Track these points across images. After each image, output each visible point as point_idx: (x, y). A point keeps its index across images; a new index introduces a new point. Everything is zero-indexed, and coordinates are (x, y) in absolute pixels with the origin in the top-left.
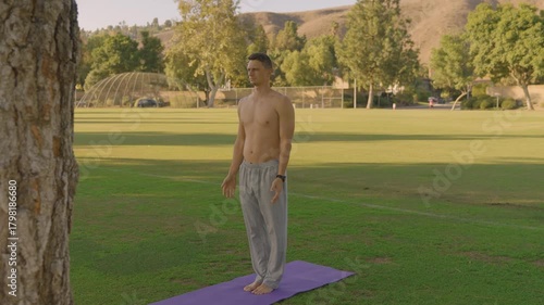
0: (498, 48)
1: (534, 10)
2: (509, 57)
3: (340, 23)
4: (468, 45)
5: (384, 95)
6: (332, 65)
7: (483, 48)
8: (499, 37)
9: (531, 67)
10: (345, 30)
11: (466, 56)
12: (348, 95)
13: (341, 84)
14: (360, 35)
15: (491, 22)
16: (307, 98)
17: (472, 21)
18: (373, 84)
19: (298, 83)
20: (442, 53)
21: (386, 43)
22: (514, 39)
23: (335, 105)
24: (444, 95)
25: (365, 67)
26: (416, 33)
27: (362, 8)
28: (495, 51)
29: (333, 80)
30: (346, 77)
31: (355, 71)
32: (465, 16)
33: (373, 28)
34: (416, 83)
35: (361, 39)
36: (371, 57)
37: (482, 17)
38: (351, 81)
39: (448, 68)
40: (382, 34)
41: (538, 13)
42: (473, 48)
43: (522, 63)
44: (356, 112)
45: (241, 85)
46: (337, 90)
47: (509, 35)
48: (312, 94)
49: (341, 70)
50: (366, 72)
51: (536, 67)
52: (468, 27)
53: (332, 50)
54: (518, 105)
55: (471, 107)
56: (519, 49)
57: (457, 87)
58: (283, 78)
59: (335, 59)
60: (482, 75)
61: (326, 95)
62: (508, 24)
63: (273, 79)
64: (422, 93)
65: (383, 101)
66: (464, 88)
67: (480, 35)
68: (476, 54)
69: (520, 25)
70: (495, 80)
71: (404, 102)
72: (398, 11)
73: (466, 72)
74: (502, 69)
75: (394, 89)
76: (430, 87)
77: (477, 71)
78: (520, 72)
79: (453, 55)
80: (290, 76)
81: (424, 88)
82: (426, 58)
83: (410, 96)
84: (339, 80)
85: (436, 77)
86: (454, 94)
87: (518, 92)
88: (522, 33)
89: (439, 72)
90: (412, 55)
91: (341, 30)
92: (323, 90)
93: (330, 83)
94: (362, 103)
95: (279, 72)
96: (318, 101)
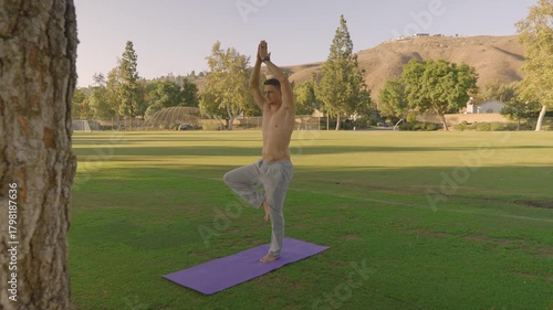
0: (424, 89)
1: (448, 63)
2: (432, 95)
3: (317, 72)
4: (403, 88)
5: (348, 121)
6: (312, 102)
7: (414, 88)
8: (425, 82)
9: (446, 102)
10: (321, 77)
11: (402, 95)
12: (323, 122)
13: (318, 114)
14: (330, 80)
15: (419, 72)
17: (406, 71)
18: (340, 113)
20: (386, 93)
21: (348, 86)
22: (435, 83)
23: (315, 128)
24: (388, 121)
25: (333, 101)
26: (369, 80)
27: (332, 62)
28: (422, 91)
29: (313, 111)
30: (322, 109)
31: (327, 105)
32: (401, 69)
33: (340, 76)
34: (369, 113)
35: (332, 83)
36: (338, 95)
37: (412, 69)
38: (325, 112)
39: (391, 102)
40: (345, 79)
41: (450, 65)
42: (407, 88)
43: (440, 99)
44: (329, 133)
45: (250, 115)
46: (315, 118)
47: (431, 80)
48: (299, 120)
49: (319, 104)
50: (335, 106)
51: (450, 102)
52: (403, 75)
53: (312, 91)
54: (438, 127)
55: (406, 129)
56: (438, 89)
57: (397, 115)
59: (314, 97)
60: (413, 107)
61: (308, 121)
62: (431, 72)
64: (373, 120)
65: (347, 125)
66: (401, 116)
67: (411, 80)
68: (409, 92)
69: (438, 73)
70: (422, 111)
71: (361, 126)
72: (356, 64)
73: (403, 105)
74: (426, 103)
75: (354, 117)
76: (378, 115)
77: (410, 104)
78: (439, 106)
79: (394, 94)
81: (374, 117)
82: (375, 96)
83: (365, 121)
84: (317, 111)
85: (382, 108)
86: (395, 120)
87: (438, 119)
88: (440, 79)
89: (384, 105)
90: (366, 94)
91: (318, 77)
92: (307, 118)
93: (311, 113)
94: (333, 126)
96: (303, 125)
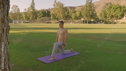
0: (112, 12)
1: (119, 5)
2: (114, 14)
4: (106, 12)
5: (90, 21)
6: (81, 16)
7: (109, 12)
8: (112, 10)
9: (118, 16)
11: (106, 14)
12: (83, 21)
13: (82, 19)
14: (86, 10)
15: (111, 8)
16: (76, 22)
17: (107, 7)
18: (88, 19)
19: (74, 19)
20: (101, 14)
21: (91, 12)
22: (115, 11)
23: (81, 23)
24: (101, 21)
25: (87, 16)
26: (97, 10)
27: (86, 5)
28: (111, 13)
29: (81, 19)
30: (83, 18)
31: (85, 17)
32: (106, 7)
33: (88, 9)
34: (96, 19)
35: (86, 11)
36: (88, 14)
37: (109, 7)
38: (84, 19)
39: (102, 16)
40: (90, 10)
41: (120, 6)
42: (107, 12)
43: (116, 15)
44: (85, 24)
45: (64, 19)
46: (82, 20)
47: (114, 10)
48: (77, 21)
49: (82, 17)
50: (87, 17)
51: (119, 16)
52: (106, 9)
53: (81, 13)
54: (115, 23)
55: (106, 23)
56: (116, 13)
57: (104, 20)
58: (72, 18)
59: (81, 15)
60: (109, 18)
61: (80, 21)
62: (114, 8)
63: (70, 18)
64: (97, 21)
65: (90, 22)
66: (105, 20)
67: (108, 10)
68: (107, 14)
69: (116, 8)
70: (111, 19)
71: (94, 23)
72: (93, 5)
73: (106, 17)
74: (112, 16)
75: (92, 20)
76: (99, 20)
77: (108, 17)
78: (116, 17)
79: (103, 14)
80: (73, 18)
81: (98, 20)
82: (98, 15)
83: (95, 21)
84: (82, 18)
85: (100, 18)
87: (116, 21)
88: (116, 10)
89: (100, 17)
90: (96, 14)
91: (82, 9)
92: (79, 20)
93: (80, 19)
94: (86, 23)
95: (71, 17)
96: (78, 22)
